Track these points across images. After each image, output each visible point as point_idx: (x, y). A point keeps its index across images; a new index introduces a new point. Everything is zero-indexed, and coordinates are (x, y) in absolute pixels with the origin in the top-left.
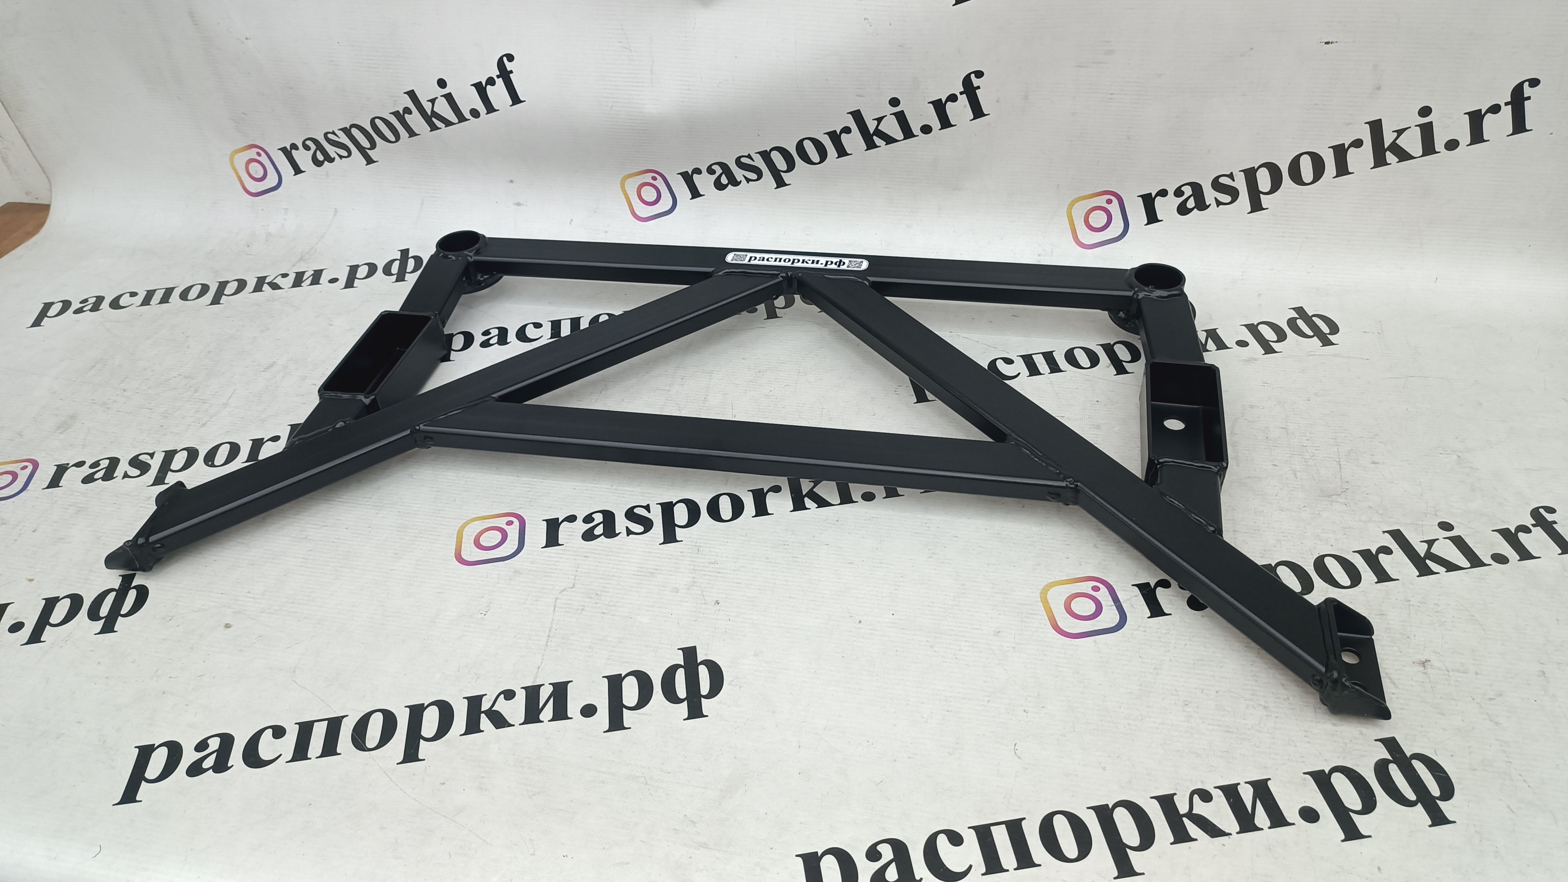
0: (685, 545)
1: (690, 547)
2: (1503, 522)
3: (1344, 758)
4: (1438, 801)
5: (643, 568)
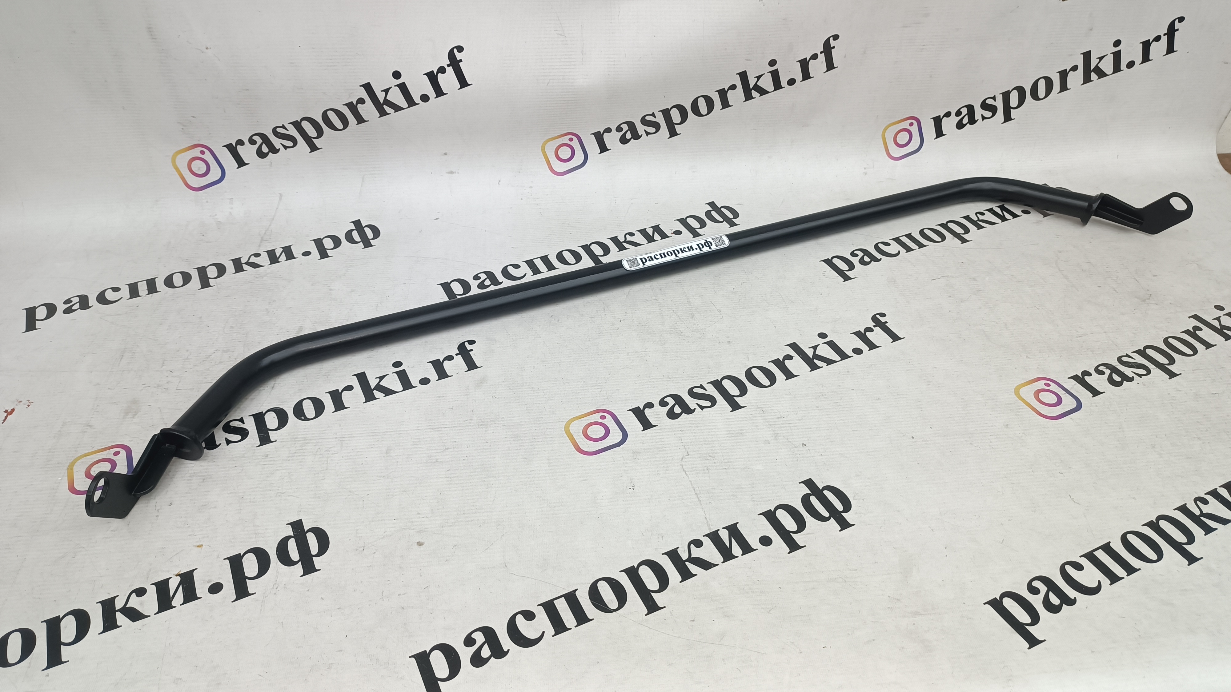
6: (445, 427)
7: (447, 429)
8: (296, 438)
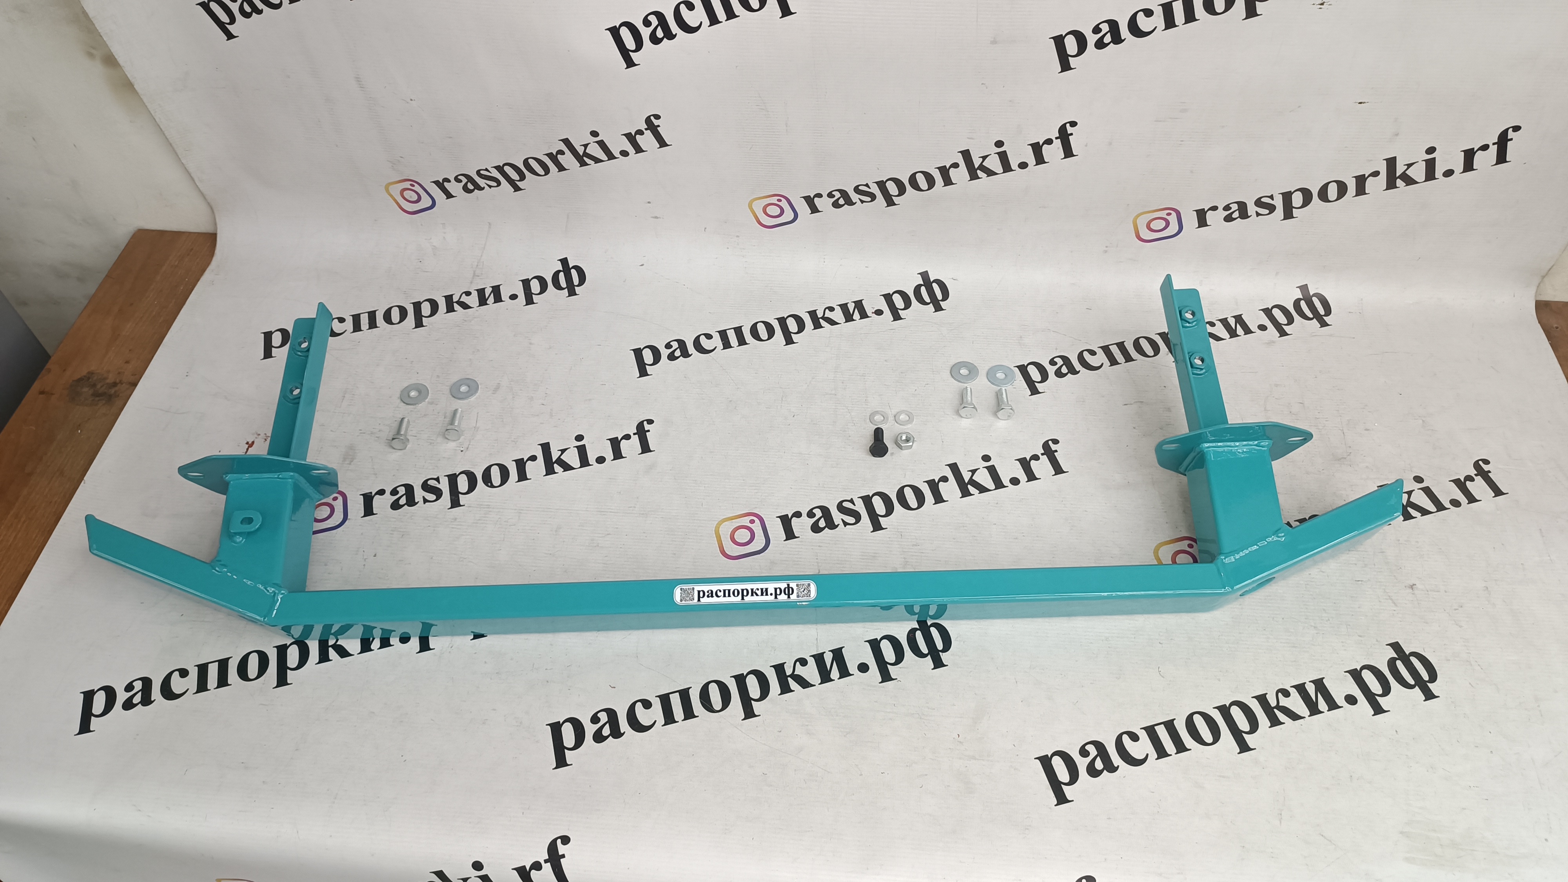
0: (890, 531)
1: (894, 533)
2: (1456, 473)
3: (1368, 659)
4: (1428, 684)
5: (866, 552)
6: (611, 512)
7: (611, 514)
8: (481, 505)
